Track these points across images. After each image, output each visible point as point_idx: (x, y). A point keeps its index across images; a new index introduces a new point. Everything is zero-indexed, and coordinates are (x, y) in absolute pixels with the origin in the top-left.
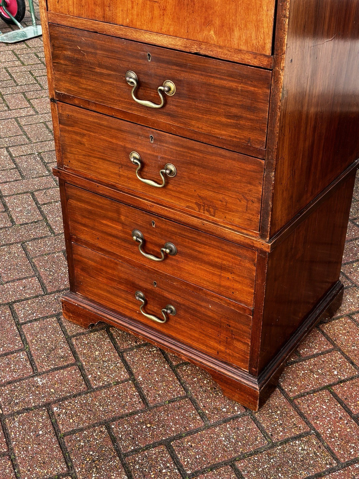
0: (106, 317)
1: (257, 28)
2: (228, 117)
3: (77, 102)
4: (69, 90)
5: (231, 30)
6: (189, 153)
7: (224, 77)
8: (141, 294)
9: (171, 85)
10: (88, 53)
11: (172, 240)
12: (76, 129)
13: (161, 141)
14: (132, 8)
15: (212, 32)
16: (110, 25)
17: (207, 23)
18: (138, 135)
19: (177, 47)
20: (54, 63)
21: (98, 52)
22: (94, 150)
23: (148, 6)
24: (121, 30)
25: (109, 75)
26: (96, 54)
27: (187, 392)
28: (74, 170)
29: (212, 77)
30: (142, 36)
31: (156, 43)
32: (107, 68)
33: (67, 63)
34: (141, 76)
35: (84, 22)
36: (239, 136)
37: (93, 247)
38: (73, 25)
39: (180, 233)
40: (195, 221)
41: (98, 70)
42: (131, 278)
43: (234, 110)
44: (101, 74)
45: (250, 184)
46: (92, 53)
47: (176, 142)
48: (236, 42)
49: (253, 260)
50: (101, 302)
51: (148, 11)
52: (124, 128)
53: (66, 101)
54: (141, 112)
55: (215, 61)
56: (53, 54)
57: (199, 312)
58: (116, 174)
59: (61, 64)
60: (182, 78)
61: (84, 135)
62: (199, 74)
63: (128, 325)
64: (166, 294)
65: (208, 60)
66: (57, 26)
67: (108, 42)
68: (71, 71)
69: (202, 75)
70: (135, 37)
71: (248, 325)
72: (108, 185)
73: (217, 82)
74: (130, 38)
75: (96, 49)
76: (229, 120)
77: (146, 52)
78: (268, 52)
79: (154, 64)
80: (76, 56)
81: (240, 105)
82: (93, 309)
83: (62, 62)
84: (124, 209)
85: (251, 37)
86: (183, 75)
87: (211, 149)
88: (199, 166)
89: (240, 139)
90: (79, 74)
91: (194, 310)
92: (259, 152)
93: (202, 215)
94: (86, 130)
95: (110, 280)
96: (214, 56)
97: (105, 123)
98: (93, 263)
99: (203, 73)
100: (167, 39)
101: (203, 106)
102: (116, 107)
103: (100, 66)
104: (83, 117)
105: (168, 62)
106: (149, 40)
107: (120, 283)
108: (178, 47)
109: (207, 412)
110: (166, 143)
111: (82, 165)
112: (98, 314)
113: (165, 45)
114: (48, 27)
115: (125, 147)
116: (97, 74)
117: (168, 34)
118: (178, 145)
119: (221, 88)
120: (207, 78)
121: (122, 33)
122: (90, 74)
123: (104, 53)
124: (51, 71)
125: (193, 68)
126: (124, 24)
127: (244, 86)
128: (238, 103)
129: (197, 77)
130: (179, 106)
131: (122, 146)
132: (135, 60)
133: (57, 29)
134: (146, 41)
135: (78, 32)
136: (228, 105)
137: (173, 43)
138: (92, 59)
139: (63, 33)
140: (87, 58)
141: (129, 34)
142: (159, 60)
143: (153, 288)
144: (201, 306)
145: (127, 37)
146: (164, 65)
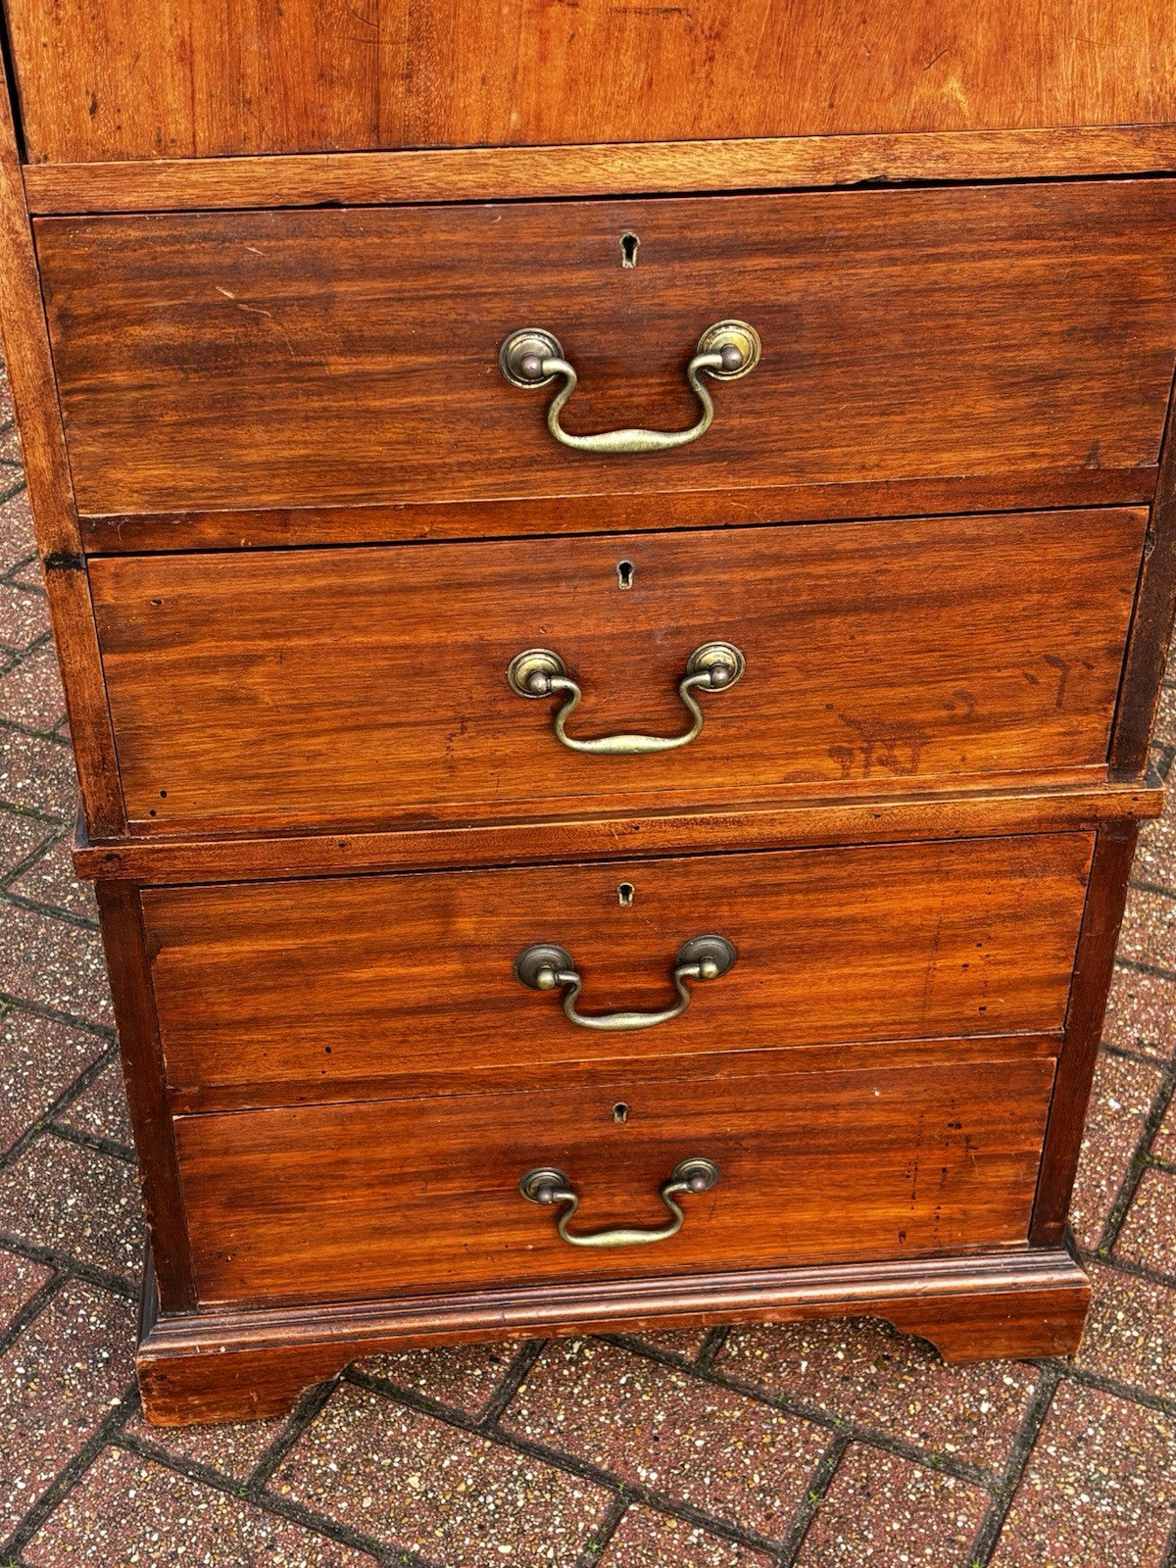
0: (387, 1332)
1: (1161, 28)
2: (1002, 390)
3: (211, 533)
4: (162, 494)
5: (1044, 58)
6: (809, 576)
7: (999, 246)
8: (548, 1174)
9: (736, 337)
10: (279, 306)
11: (713, 925)
12: (206, 648)
13: (672, 570)
14: (543, 57)
15: (953, 85)
16: (413, 158)
17: (934, 51)
18: (556, 577)
19: (772, 177)
20: (67, 393)
21: (339, 287)
22: (308, 708)
23: (630, 35)
24: (475, 166)
25: (404, 375)
26: (328, 301)
27: (830, 1424)
28: (188, 823)
29: (937, 258)
30: (593, 170)
31: (668, 183)
32: (391, 346)
33: (146, 375)
34: (584, 336)
35: (260, 171)
36: (1047, 450)
37: (300, 1092)
38: (190, 196)
39: (755, 885)
40: (840, 816)
41: (340, 366)
42: (498, 1138)
43: (1038, 356)
44: (362, 382)
45: (1081, 605)
46: (304, 302)
47: (748, 551)
48: (1062, 98)
49: (1077, 867)
50: (340, 1286)
51: (627, 59)
52: (473, 573)
53: (148, 543)
54: (574, 482)
55: (957, 194)
56: (59, 355)
57: (825, 1132)
58: (431, 764)
59: (115, 388)
60: (795, 298)
61: (251, 660)
62: (881, 262)
63: (496, 1317)
64: (672, 1129)
65: (928, 197)
66: (87, 222)
67: (403, 232)
68: (176, 406)
69: (893, 261)
70: (554, 181)
71: (1040, 1090)
72: (386, 824)
73: (964, 272)
74: (529, 192)
75: (337, 275)
76: (1009, 403)
77: (614, 231)
79: (655, 271)
80: (209, 335)
81: (1062, 333)
82: (312, 1332)
83: (120, 378)
84: (468, 892)
85: (1131, 68)
86: (797, 283)
87: (913, 532)
88: (854, 609)
89: (1054, 457)
90: (229, 410)
91: (809, 1132)
92: (1129, 479)
93: (856, 786)
94: (266, 636)
95: (386, 1184)
96: (952, 176)
97: (376, 579)
98: (293, 1157)
99: (897, 252)
100: (725, 156)
101: (891, 380)
102: (447, 499)
103: (353, 345)
104: (247, 586)
105: (726, 251)
106: (630, 177)
107: (441, 1176)
108: (779, 176)
109: (951, 1448)
110: (698, 570)
111: (242, 785)
112: (344, 1337)
113: (715, 184)
114: (26, 236)
115: (482, 647)
116: (336, 384)
117: (732, 132)
118: (758, 560)
119: (981, 288)
120: (915, 268)
121: (485, 176)
122: (293, 395)
123: (379, 285)
124: (51, 436)
125: (852, 244)
126: (496, 136)
127: (1084, 258)
128: (1055, 327)
129: (869, 274)
130: (772, 411)
131: (465, 647)
132: (548, 279)
133: (89, 233)
134: (616, 186)
135: (222, 225)
136: (1007, 348)
137: (752, 165)
138: (304, 328)
139: (124, 245)
140: (276, 328)
141: (523, 176)
142: (682, 252)
143: (611, 1131)
144: (836, 1107)
145: (511, 192)
146: (704, 266)
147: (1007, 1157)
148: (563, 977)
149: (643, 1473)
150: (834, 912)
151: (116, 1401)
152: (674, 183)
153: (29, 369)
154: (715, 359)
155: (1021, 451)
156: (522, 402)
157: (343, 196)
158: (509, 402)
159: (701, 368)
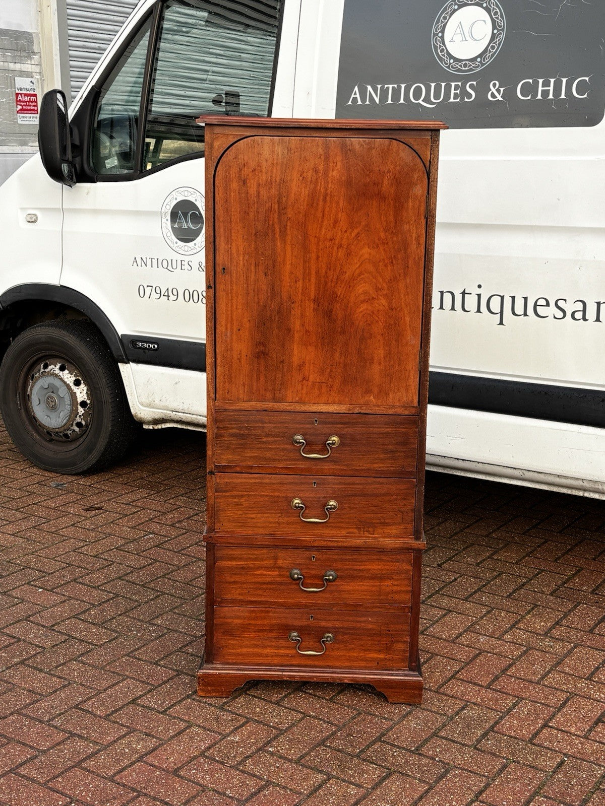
0: (255, 674)
1: (407, 390)
2: (385, 453)
3: (238, 469)
4: (230, 461)
5: (387, 394)
6: (350, 488)
7: (381, 426)
8: (295, 634)
9: (335, 439)
10: (255, 428)
11: (332, 568)
12: (234, 493)
13: (324, 484)
14: (302, 389)
15: (372, 397)
16: (280, 404)
17: (368, 391)
18: (302, 483)
19: (341, 411)
20: (217, 441)
21: (265, 425)
22: (252, 508)
23: (317, 386)
24: (290, 406)
25: (275, 441)
26: (263, 427)
28: (227, 532)
29: (371, 427)
30: (310, 408)
32: (273, 436)
33: (230, 439)
34: (307, 436)
35: (254, 404)
37: (242, 603)
38: (242, 408)
39: (341, 559)
40: (358, 542)
41: (264, 439)
42: (284, 621)
43: (391, 447)
44: (268, 442)
45: (405, 499)
46: (259, 427)
47: (338, 481)
48: (391, 401)
49: (410, 562)
51: (316, 390)
52: (285, 481)
53: (227, 470)
55: (374, 416)
56: (216, 434)
57: (359, 629)
58: (275, 523)
59: (225, 441)
60: (345, 432)
61: (242, 496)
62: (361, 427)
63: (281, 673)
64: (323, 624)
65: (368, 416)
66: (224, 411)
67: (277, 416)
68: (235, 445)
69: (363, 427)
70: (303, 409)
71: (407, 623)
73: (376, 430)
74: (299, 411)
75: (266, 423)
76: (386, 456)
77: (313, 418)
78: (416, 404)
79: (320, 426)
80: (242, 432)
81: (395, 443)
83: (226, 439)
84: (281, 554)
85: (402, 397)
86: (346, 430)
87: (370, 480)
88: (359, 496)
89: (395, 467)
90: (243, 446)
91: (355, 629)
92: (411, 473)
93: (361, 537)
94: (246, 491)
95: (258, 632)
96: (373, 413)
97: (267, 481)
98: (239, 621)
100: (333, 407)
101: (364, 449)
102: (282, 466)
103: (267, 435)
104: (244, 480)
105: (333, 423)
106: (317, 409)
107: (271, 631)
110: (330, 484)
111: (237, 524)
113: (331, 411)
114: (214, 413)
115: (286, 497)
116: (263, 442)
117: (334, 403)
118: (339, 484)
119: (379, 434)
120: (367, 429)
121: (292, 408)
122: (256, 444)
123: (272, 425)
124: (212, 449)
125: (355, 424)
126: (293, 401)
127: (397, 429)
128: (393, 442)
129: (359, 429)
130: (342, 453)
131: (283, 497)
132: (302, 426)
133: (224, 413)
134: (314, 411)
135: (246, 413)
136: (385, 445)
137: (337, 409)
138: (259, 432)
139: (230, 415)
140: (254, 432)
141: (298, 408)
142: (325, 423)
143: (309, 623)
144: (360, 622)
145: (296, 411)
146: (329, 426)
147: (401, 642)
148: (299, 576)
149: (312, 713)
150: (358, 567)
151: (190, 693)
152: (324, 411)
153: (211, 436)
154: (331, 442)
155: (390, 465)
156: (296, 448)
157: (267, 409)
158: (293, 448)
159: (328, 443)
